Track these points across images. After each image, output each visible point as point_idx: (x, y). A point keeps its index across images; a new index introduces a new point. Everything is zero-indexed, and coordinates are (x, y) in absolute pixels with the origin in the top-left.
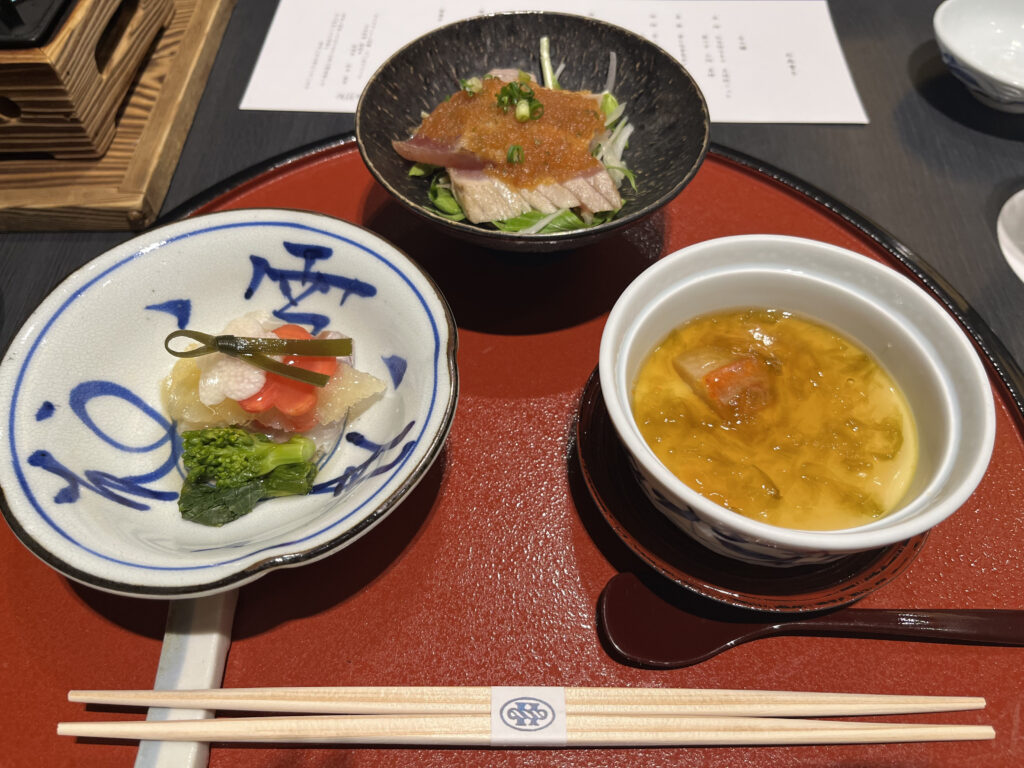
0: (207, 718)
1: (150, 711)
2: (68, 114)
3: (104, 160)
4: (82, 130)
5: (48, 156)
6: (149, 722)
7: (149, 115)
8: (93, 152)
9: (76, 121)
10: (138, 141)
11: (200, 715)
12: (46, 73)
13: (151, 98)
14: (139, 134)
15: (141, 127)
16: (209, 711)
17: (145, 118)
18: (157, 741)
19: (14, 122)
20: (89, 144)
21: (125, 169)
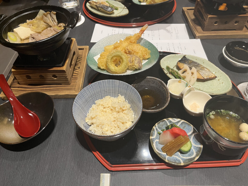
2: (66, 78)
3: (71, 84)
4: (68, 80)
5: (61, 84)
7: (78, 75)
8: (69, 83)
9: (67, 79)
10: (77, 81)
12: (64, 71)
13: (78, 72)
14: (77, 79)
15: (77, 78)
17: (78, 76)
19: (55, 79)
20: (69, 82)
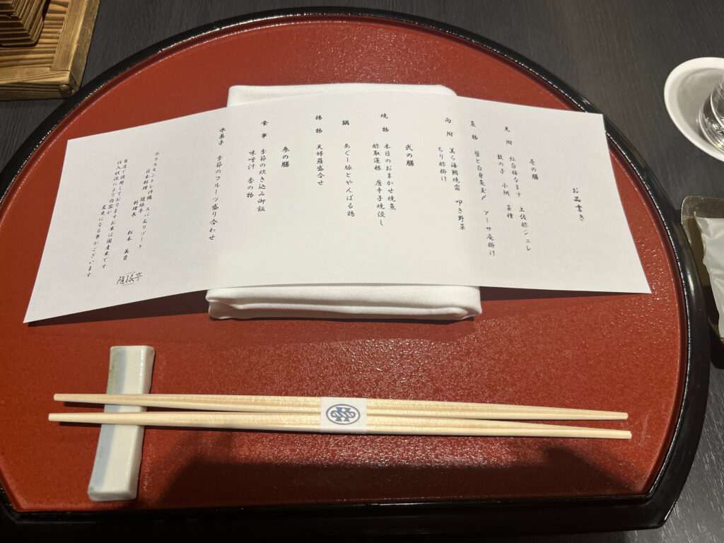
0: (143, 411)
1: (105, 407)
3: (37, 46)
4: (21, 25)
6: (106, 413)
8: (30, 40)
9: (16, 18)
11: (138, 409)
14: (62, 24)
16: (143, 407)
17: (65, 12)
18: (112, 424)
20: (26, 35)
21: (54, 52)
